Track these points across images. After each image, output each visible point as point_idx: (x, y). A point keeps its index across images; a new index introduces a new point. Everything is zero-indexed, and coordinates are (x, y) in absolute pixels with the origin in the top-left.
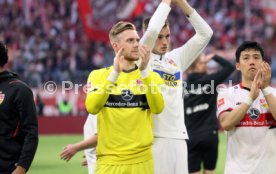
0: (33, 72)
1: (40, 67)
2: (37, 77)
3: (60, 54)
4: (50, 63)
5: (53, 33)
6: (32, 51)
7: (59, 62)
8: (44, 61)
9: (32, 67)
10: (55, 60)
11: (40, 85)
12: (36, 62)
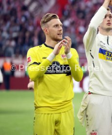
0: (8, 46)
1: (13, 43)
2: (11, 50)
3: (27, 34)
4: (20, 41)
5: (23, 20)
6: (8, 32)
7: (27, 40)
8: (16, 39)
9: (8, 43)
10: (24, 38)
11: (13, 55)
12: (11, 39)
